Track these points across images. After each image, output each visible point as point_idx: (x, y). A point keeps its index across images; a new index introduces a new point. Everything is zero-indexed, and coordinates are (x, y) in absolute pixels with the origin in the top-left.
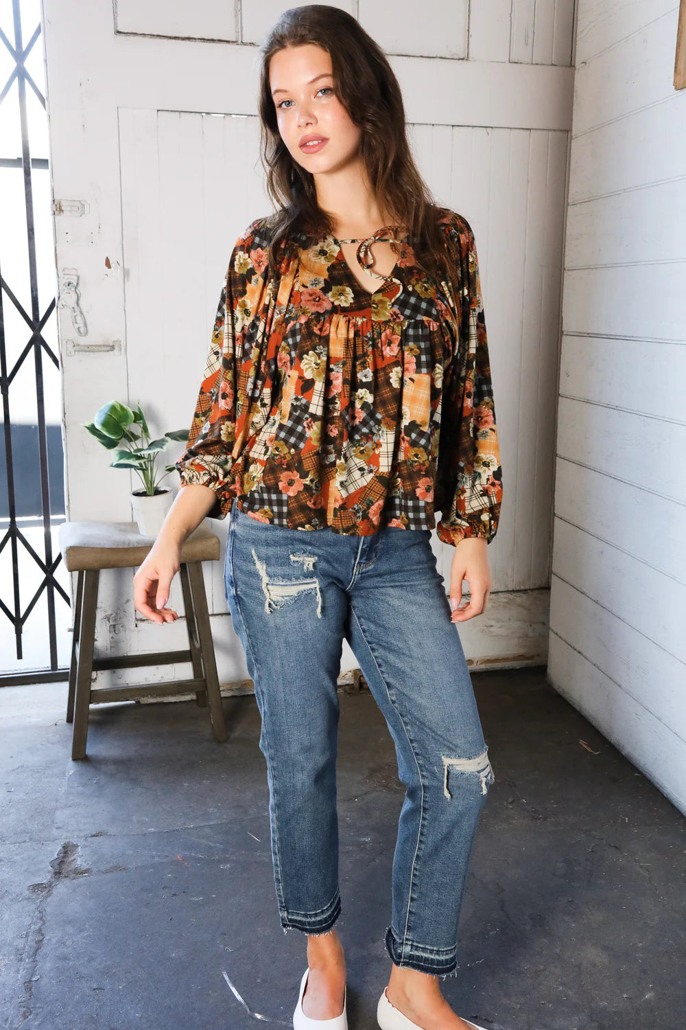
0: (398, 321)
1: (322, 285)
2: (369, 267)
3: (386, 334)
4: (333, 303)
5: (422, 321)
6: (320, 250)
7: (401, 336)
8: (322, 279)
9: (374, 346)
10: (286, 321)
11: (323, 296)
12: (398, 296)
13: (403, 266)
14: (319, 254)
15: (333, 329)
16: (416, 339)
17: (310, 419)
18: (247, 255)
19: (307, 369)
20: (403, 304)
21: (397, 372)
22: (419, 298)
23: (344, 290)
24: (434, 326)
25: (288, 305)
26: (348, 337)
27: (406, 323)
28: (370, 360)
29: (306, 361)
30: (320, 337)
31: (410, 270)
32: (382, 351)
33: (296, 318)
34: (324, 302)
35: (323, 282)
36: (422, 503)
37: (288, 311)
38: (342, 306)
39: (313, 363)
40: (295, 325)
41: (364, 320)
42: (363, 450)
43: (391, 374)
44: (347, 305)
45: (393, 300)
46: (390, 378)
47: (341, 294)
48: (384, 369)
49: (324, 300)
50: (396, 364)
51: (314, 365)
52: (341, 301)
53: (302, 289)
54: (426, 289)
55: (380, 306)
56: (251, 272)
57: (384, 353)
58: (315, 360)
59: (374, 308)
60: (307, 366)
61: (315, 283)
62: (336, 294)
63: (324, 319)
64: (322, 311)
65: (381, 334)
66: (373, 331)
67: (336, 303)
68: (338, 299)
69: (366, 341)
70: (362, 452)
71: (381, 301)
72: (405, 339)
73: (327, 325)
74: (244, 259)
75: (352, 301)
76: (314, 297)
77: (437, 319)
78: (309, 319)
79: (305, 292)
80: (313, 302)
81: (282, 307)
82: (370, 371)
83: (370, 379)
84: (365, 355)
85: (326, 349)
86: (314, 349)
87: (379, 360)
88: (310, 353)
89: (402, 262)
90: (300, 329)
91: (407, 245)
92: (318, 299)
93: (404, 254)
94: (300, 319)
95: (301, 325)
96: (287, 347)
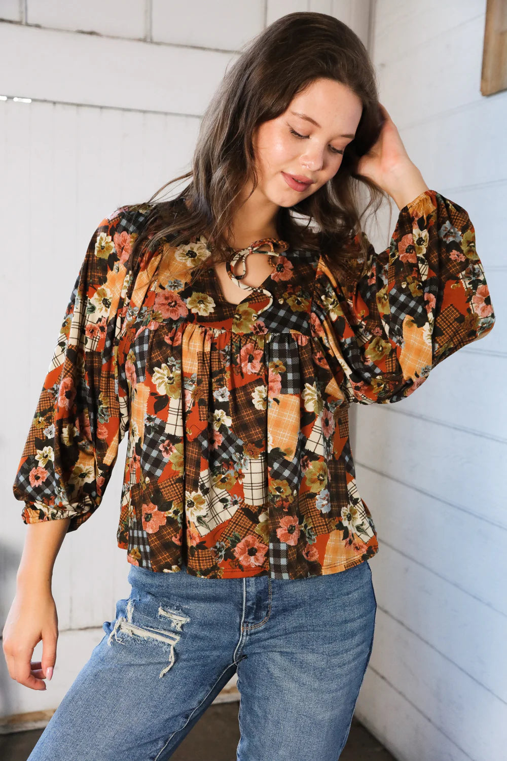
0: (261, 334)
1: (182, 288)
2: (238, 278)
3: (247, 349)
4: (190, 310)
5: (289, 335)
6: (189, 251)
7: (264, 351)
8: (183, 282)
9: (232, 361)
10: (137, 326)
11: (180, 302)
12: (265, 309)
13: (277, 279)
14: (187, 255)
15: (185, 340)
16: (282, 354)
17: (167, 442)
18: (110, 238)
19: (160, 384)
20: (269, 317)
21: (260, 392)
22: (290, 311)
23: (206, 298)
24: (303, 340)
25: (141, 308)
26: (203, 350)
27: (270, 337)
28: (227, 376)
29: (159, 375)
30: (172, 348)
31: (284, 284)
32: (241, 368)
33: (146, 324)
34: (179, 308)
35: (183, 286)
36: (283, 547)
37: (140, 314)
38: (200, 314)
39: (166, 377)
40: (144, 331)
41: (223, 331)
42: (225, 478)
43: (253, 394)
44: (205, 314)
45: (260, 312)
46: (252, 398)
47: (201, 302)
48: (244, 388)
49: (180, 306)
50: (259, 382)
51: (166, 380)
52: (199, 310)
53: (159, 290)
54: (299, 303)
55: (243, 317)
56: (114, 258)
57: (244, 370)
58: (168, 374)
59: (237, 319)
60: (160, 381)
61: (175, 285)
62: (195, 301)
63: (177, 327)
64: (175, 318)
65: (240, 348)
66: (232, 345)
67: (194, 311)
68: (197, 307)
69: (224, 355)
70: (223, 481)
71: (246, 313)
72: (268, 354)
73: (179, 334)
74: (107, 242)
75: (212, 311)
76: (170, 301)
77: (307, 332)
78: (160, 326)
79: (161, 294)
80: (168, 307)
81: (135, 308)
82: (227, 389)
83: (226, 399)
84: (222, 371)
85: (179, 361)
86: (166, 362)
87: (238, 378)
88: (163, 365)
89: (276, 275)
90: (149, 336)
91: (286, 259)
92: (173, 304)
93: (281, 268)
94: (150, 325)
95: (150, 331)
96: (134, 356)
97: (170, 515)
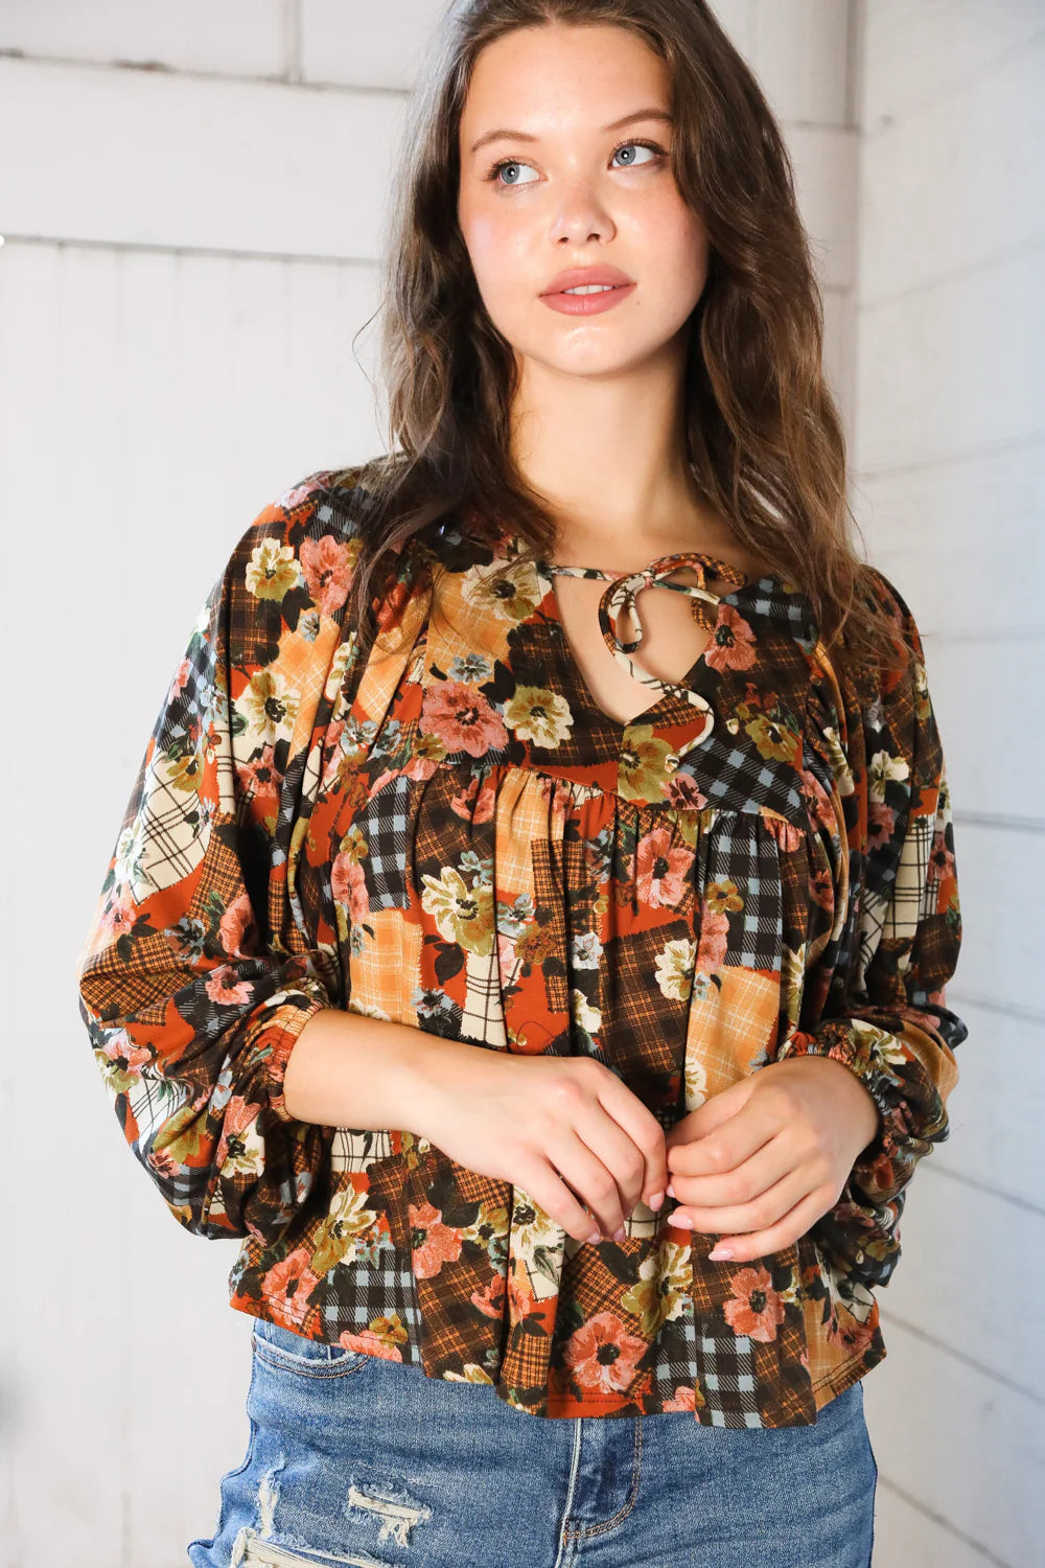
0: (688, 808)
1: (488, 676)
2: (628, 648)
3: (653, 843)
4: (511, 733)
5: (758, 820)
6: (496, 580)
7: (696, 852)
8: (489, 662)
9: (616, 870)
10: (373, 769)
11: (485, 710)
12: (698, 741)
13: (719, 666)
14: (492, 590)
15: (504, 810)
16: (738, 866)
18: (290, 551)
19: (442, 915)
20: (708, 765)
21: (677, 955)
22: (755, 758)
23: (549, 702)
24: (790, 838)
25: (384, 724)
26: (550, 835)
27: (714, 818)
28: (600, 908)
30: (471, 828)
31: (738, 679)
32: (634, 889)
33: (400, 763)
34: (484, 726)
35: (491, 671)
36: (742, 1347)
37: (381, 739)
38: (537, 744)
39: (453, 901)
40: (394, 782)
41: (596, 793)
43: (658, 959)
44: (551, 744)
45: (683, 751)
46: (656, 968)
47: (538, 711)
48: (638, 939)
49: (487, 722)
50: (677, 930)
51: (456, 908)
52: (535, 732)
53: (429, 681)
54: (777, 738)
55: (643, 760)
56: (299, 600)
57: (641, 896)
58: (460, 892)
59: (628, 763)
60: (442, 908)
61: (470, 668)
62: (523, 708)
63: (482, 775)
64: (477, 753)
65: (636, 839)
66: (617, 828)
67: (522, 735)
68: (528, 724)
69: (594, 854)
71: (648, 749)
72: (705, 861)
73: (489, 793)
74: (281, 562)
75: (567, 736)
76: (460, 708)
77: (799, 819)
78: (438, 770)
79: (437, 691)
80: (456, 724)
81: (366, 725)
82: (597, 940)
83: (593, 964)
84: (588, 892)
85: (489, 862)
86: (455, 862)
87: (625, 911)
88: (446, 871)
89: (717, 655)
90: (408, 795)
91: (736, 614)
92: (469, 715)
93: (726, 637)
94: (412, 769)
95: (412, 784)
96: (362, 844)
97: (472, 1238)
